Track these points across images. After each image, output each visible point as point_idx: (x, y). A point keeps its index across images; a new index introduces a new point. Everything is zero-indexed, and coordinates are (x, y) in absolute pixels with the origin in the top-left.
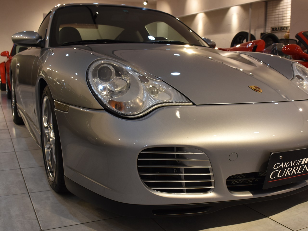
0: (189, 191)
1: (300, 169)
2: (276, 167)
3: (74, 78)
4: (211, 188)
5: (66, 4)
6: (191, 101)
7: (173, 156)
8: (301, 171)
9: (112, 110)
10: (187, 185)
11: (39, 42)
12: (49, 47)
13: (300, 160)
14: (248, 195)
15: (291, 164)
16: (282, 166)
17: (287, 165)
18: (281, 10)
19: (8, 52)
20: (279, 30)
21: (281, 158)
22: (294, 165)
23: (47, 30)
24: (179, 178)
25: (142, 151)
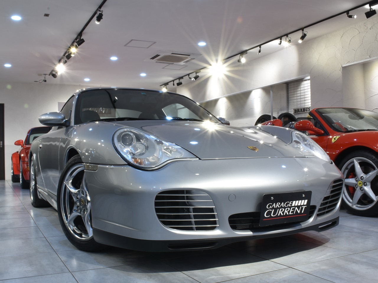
0: (198, 229)
1: (291, 210)
2: (269, 207)
3: (102, 144)
4: (216, 226)
5: (86, 89)
6: (197, 157)
7: (183, 198)
8: (292, 212)
9: (134, 164)
10: (196, 223)
11: (65, 121)
12: (74, 124)
13: (291, 202)
14: (249, 233)
15: (282, 206)
16: (275, 206)
17: (279, 206)
18: (303, 91)
19: (22, 141)
20: (302, 112)
21: (272, 199)
22: (285, 206)
23: (71, 111)
24: (189, 217)
25: (158, 194)
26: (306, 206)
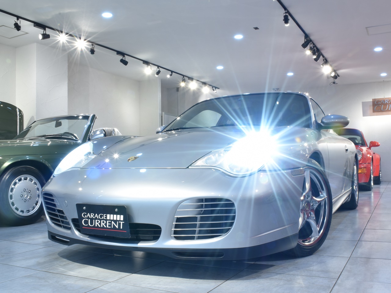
1: (108, 224)
2: (84, 216)
13: (104, 215)
15: (97, 217)
16: (89, 216)
17: (94, 217)
21: (85, 209)
22: (100, 218)
26: (124, 222)
